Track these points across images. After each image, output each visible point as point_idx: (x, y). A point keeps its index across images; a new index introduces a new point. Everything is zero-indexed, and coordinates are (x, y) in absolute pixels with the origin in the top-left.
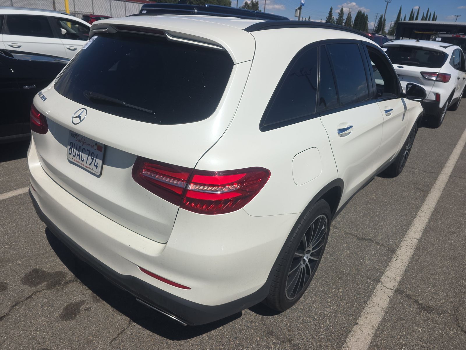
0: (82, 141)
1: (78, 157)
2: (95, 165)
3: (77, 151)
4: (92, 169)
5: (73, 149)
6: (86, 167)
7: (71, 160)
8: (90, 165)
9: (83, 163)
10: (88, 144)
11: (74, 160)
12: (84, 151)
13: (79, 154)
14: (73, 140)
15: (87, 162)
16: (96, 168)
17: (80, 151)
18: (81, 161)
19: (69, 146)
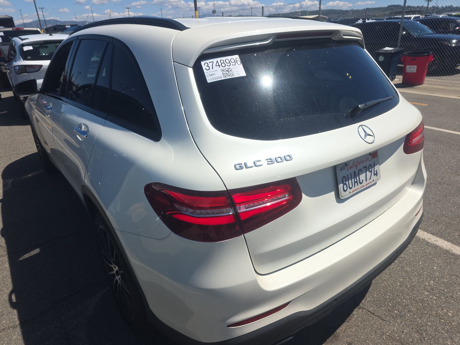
0: (355, 165)
1: (356, 184)
2: (375, 174)
3: (353, 180)
4: (373, 180)
5: (347, 183)
6: (366, 185)
7: (348, 196)
8: (370, 179)
9: (362, 185)
10: (363, 162)
11: (352, 192)
12: (360, 172)
13: (356, 181)
14: (345, 173)
15: (366, 180)
16: (377, 176)
17: (356, 177)
18: (360, 185)
19: (342, 184)
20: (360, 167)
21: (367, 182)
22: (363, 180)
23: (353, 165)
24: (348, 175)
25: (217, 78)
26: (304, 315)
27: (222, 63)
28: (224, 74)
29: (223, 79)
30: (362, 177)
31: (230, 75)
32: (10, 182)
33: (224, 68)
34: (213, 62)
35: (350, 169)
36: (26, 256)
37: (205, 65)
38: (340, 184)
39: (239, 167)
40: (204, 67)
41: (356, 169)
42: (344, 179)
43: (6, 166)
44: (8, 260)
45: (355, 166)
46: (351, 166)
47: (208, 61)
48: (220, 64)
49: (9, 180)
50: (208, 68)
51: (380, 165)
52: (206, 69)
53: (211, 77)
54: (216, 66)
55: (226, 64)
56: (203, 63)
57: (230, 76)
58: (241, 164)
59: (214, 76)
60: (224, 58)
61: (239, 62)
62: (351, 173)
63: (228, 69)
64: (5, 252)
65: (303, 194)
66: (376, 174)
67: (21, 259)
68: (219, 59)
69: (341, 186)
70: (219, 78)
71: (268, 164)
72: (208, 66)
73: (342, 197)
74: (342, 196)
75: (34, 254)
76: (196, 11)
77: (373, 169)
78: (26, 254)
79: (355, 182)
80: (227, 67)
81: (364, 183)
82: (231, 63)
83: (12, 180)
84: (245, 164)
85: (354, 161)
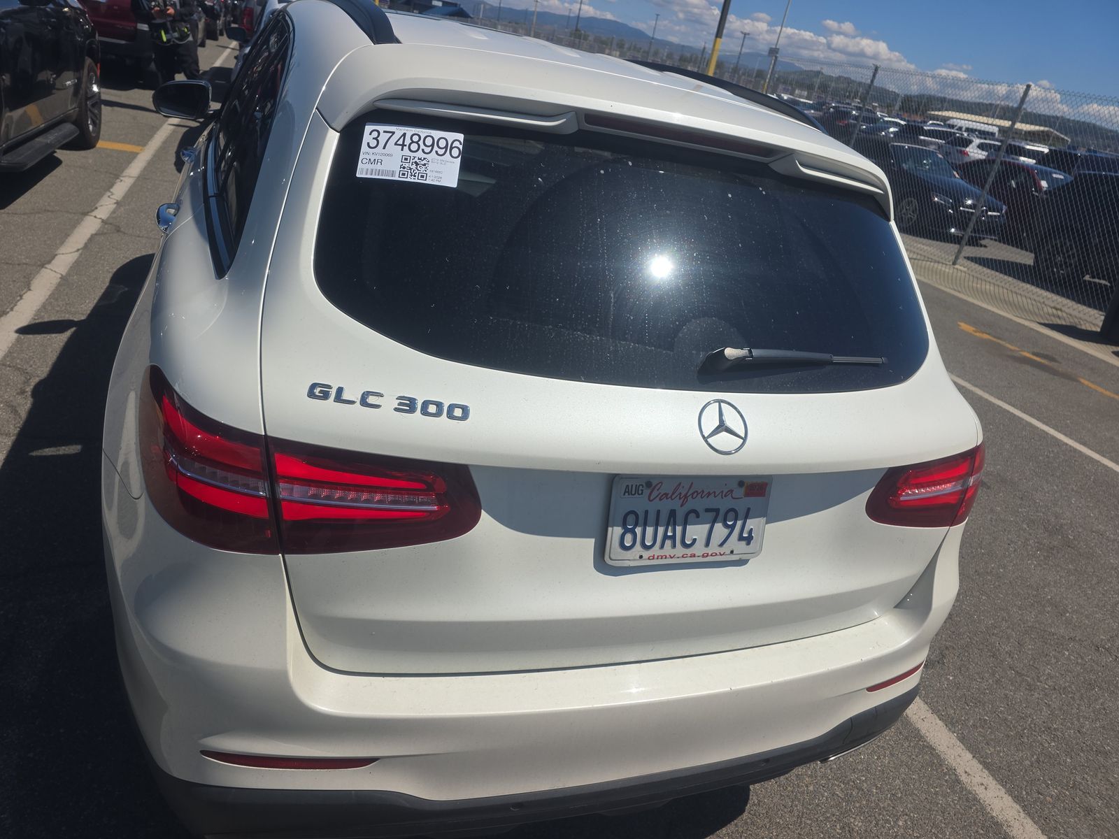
0: (680, 493)
1: (668, 543)
2: (741, 538)
3: (661, 530)
4: (732, 552)
5: (638, 530)
6: (703, 556)
7: (632, 564)
8: (721, 545)
9: (689, 551)
10: (709, 494)
11: (649, 559)
12: (693, 516)
13: (670, 534)
14: (639, 503)
15: (707, 544)
16: (748, 544)
17: (674, 525)
18: (680, 550)
19: (620, 528)
20: (698, 504)
21: (710, 550)
22: (695, 540)
23: (673, 494)
24: (647, 512)
25: (383, 173)
26: (408, 805)
27: (413, 142)
28: (404, 168)
29: (396, 178)
30: (696, 531)
31: (417, 175)
32: (119, 292)
33: (412, 155)
34: (393, 133)
35: (660, 500)
36: (48, 452)
37: (370, 134)
38: (612, 526)
39: (318, 392)
40: (367, 138)
41: (682, 506)
42: (631, 518)
43: (135, 257)
44: (10, 445)
45: (680, 498)
46: (666, 494)
47: (381, 128)
48: (408, 141)
49: (121, 286)
50: (373, 143)
51: (767, 523)
52: (368, 143)
53: (370, 167)
54: (396, 144)
55: (422, 146)
56: (368, 128)
57: (415, 176)
58: (329, 387)
59: (379, 167)
60: (424, 132)
61: (455, 152)
62: (658, 512)
63: (421, 159)
64: (16, 428)
65: (483, 512)
66: (749, 540)
67: (34, 454)
68: (410, 131)
69: (615, 532)
70: (387, 173)
71: (396, 409)
72: (376, 139)
73: (611, 559)
74: (612, 557)
75: (66, 453)
76: (718, 39)
77: (739, 523)
78: (50, 447)
79: (665, 537)
80: (420, 154)
81: (699, 549)
82: (436, 148)
83: (126, 289)
84: (340, 390)
85: (680, 484)
